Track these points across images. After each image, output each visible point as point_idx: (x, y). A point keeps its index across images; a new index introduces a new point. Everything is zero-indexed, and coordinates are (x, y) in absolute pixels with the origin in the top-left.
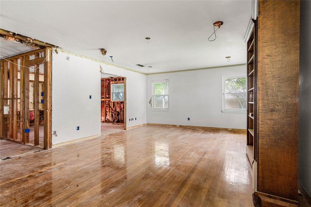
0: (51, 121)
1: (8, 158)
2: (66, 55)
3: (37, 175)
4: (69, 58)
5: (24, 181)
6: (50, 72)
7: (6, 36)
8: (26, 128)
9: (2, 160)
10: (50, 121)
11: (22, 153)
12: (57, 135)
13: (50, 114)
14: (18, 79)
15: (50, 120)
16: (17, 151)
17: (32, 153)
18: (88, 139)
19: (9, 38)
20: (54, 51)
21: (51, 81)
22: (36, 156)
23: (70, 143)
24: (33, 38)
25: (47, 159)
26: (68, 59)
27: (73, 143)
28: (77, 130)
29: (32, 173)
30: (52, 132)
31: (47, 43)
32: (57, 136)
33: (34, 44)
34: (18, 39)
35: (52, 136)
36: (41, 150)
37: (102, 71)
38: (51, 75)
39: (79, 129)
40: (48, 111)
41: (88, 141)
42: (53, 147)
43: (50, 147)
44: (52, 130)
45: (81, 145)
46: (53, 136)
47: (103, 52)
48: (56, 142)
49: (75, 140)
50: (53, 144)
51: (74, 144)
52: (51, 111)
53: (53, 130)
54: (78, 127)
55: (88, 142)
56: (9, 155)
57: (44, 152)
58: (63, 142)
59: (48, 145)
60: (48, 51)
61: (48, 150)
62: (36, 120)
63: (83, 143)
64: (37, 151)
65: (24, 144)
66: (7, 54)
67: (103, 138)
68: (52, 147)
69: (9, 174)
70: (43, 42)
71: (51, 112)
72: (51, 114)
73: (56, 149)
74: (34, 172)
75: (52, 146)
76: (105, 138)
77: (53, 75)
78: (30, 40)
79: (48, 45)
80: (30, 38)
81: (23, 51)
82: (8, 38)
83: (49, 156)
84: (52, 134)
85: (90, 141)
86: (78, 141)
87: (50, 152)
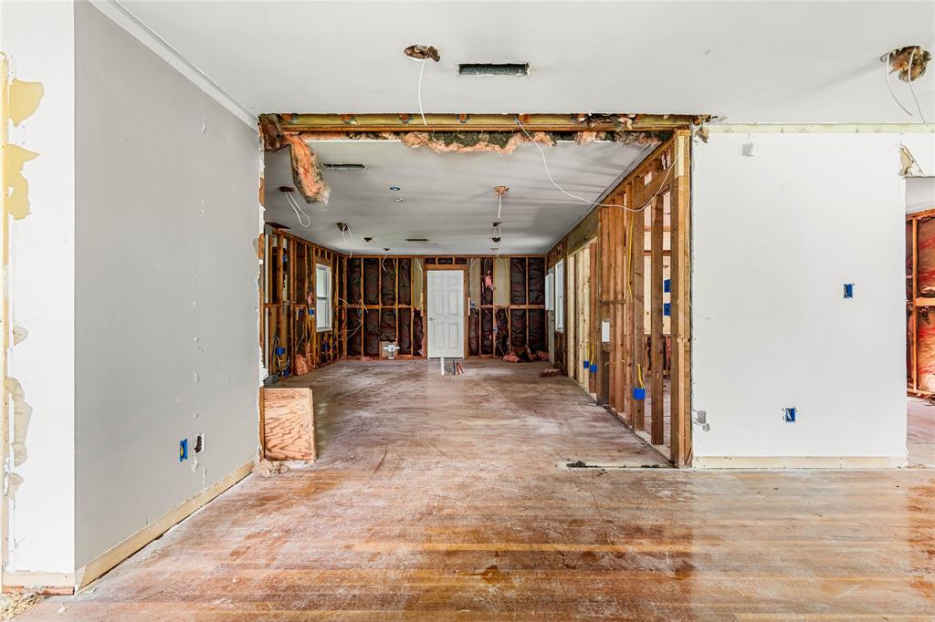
0: (689, 375)
1: (580, 465)
2: (739, 138)
3: (605, 561)
4: (751, 146)
5: (567, 566)
6: (685, 212)
7: (577, 132)
8: (636, 386)
9: (568, 465)
10: (686, 377)
11: (614, 459)
12: (708, 425)
13: (686, 351)
14: (646, 251)
15: (688, 370)
16: (608, 447)
17: (634, 464)
18: (835, 466)
19: (584, 137)
20: (696, 138)
21: (691, 239)
22: (637, 483)
23: (759, 466)
24: (632, 112)
25: (662, 506)
26: (747, 151)
27: (770, 467)
28: (788, 420)
29: (600, 544)
30: (693, 413)
31: (673, 117)
32: (709, 429)
33: (643, 134)
34: (603, 131)
35: (694, 425)
36: (661, 465)
37: (914, 171)
38: (687, 220)
39: (793, 419)
40: (681, 342)
41: (833, 476)
42: (697, 465)
43: (688, 462)
44: (694, 407)
45: (798, 485)
46: (697, 428)
47: (909, 67)
48: (707, 448)
49: (781, 457)
50: (695, 455)
51: (772, 475)
52: (690, 340)
53: (697, 406)
54: (792, 412)
55: (831, 481)
56: (587, 455)
57: (667, 474)
58: (731, 455)
59: (682, 455)
60: (681, 140)
61: (681, 469)
62: (656, 368)
63: (808, 481)
64: (648, 464)
65: (632, 431)
66: (600, 187)
67: (917, 484)
68: (694, 466)
69: (555, 520)
70: (662, 116)
71: (690, 347)
72: (689, 352)
73: (705, 473)
74: (606, 543)
75: (694, 461)
76: (926, 484)
77: (694, 218)
78: (625, 123)
79: (680, 123)
80: (625, 115)
81: (627, 165)
82: (581, 136)
83: (672, 497)
84: (694, 420)
85: (843, 480)
86: (789, 466)
87: (682, 482)
